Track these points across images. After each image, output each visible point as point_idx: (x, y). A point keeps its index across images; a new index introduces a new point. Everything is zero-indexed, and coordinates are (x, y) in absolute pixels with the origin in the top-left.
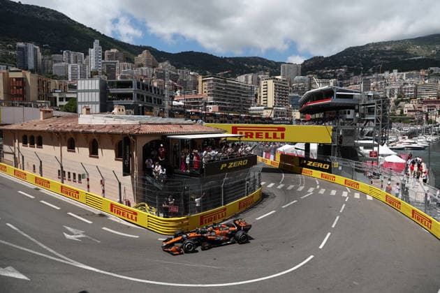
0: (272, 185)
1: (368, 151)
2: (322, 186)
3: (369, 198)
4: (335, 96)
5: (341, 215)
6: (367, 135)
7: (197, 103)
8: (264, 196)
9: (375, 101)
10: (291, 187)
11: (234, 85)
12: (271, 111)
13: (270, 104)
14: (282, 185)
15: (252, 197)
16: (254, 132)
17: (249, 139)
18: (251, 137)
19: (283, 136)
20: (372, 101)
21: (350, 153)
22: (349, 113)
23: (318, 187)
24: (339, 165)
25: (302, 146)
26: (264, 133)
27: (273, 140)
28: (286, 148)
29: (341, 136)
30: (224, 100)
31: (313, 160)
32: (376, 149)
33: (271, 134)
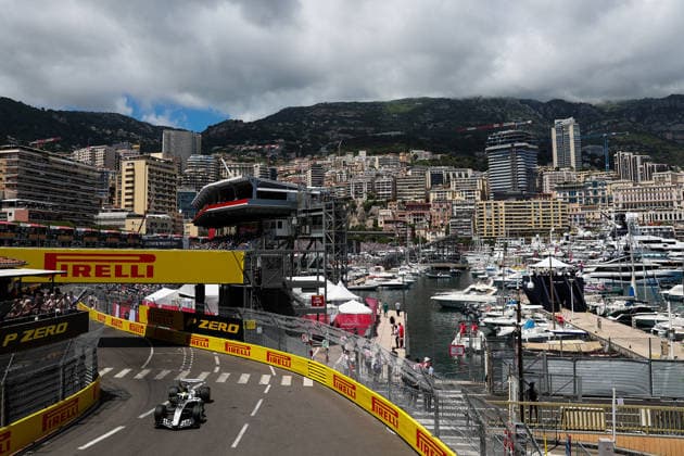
0: (125, 372)
1: (308, 296)
2: (225, 367)
3: (308, 382)
4: (254, 195)
5: (252, 421)
6: (312, 267)
8: (104, 397)
9: (321, 205)
10: (165, 373)
11: (65, 168)
12: (139, 221)
13: (140, 208)
14: (146, 372)
15: (76, 400)
16: (93, 265)
17: (81, 278)
18: (86, 273)
19: (150, 272)
20: (318, 205)
21: (278, 301)
22: (280, 226)
23: (217, 369)
24: (257, 325)
25: (189, 290)
26: (113, 265)
27: (130, 280)
28: (162, 296)
29: (260, 269)
30: (41, 198)
31: (211, 318)
32: (322, 290)
33: (126, 268)
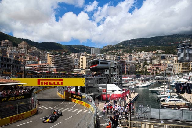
0: (49, 108)
7: (46, 67)
9: (116, 65)
10: (58, 108)
12: (84, 71)
13: (84, 68)
14: (54, 108)
19: (62, 83)
23: (72, 108)
30: (60, 66)
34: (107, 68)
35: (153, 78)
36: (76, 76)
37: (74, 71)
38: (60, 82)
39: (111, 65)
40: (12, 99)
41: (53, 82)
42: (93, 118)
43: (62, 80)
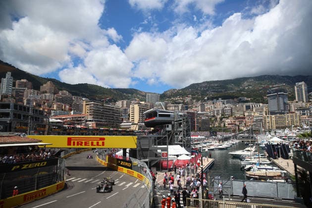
0: (83, 180)
4: (158, 116)
9: (181, 119)
10: (96, 181)
13: (136, 122)
14: (91, 180)
18: (81, 145)
19: (103, 144)
23: (117, 180)
30: (101, 119)
33: (95, 143)
34: (170, 122)
35: (235, 137)
36: (124, 133)
37: (122, 127)
38: (101, 143)
39: (174, 118)
40: (28, 166)
41: (90, 141)
42: (148, 195)
43: (104, 139)
